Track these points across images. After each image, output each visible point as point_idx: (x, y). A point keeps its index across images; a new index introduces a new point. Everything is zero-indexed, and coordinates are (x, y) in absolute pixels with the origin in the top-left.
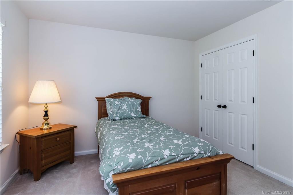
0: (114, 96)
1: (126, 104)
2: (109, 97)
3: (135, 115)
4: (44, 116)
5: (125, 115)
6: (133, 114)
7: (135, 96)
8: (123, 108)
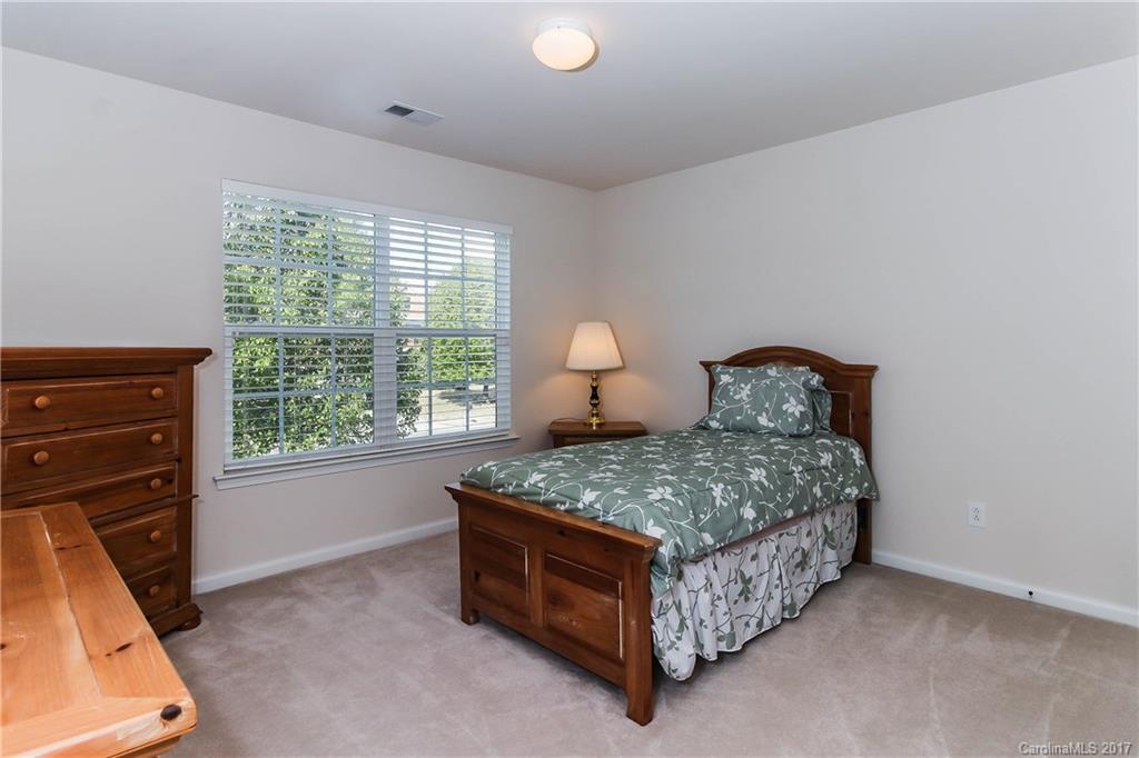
0: (748, 358)
1: (749, 386)
2: (731, 362)
3: (772, 425)
4: (592, 398)
5: (738, 418)
6: (763, 420)
7: (808, 358)
8: (737, 397)
